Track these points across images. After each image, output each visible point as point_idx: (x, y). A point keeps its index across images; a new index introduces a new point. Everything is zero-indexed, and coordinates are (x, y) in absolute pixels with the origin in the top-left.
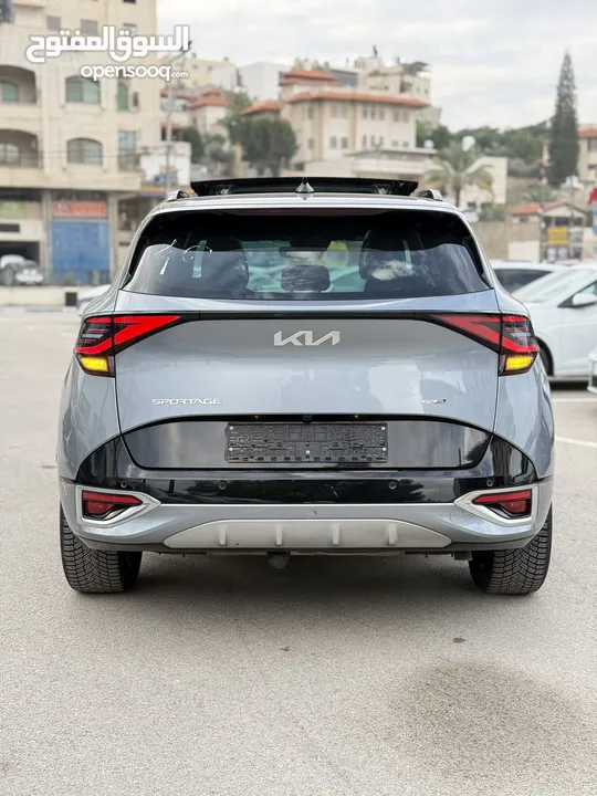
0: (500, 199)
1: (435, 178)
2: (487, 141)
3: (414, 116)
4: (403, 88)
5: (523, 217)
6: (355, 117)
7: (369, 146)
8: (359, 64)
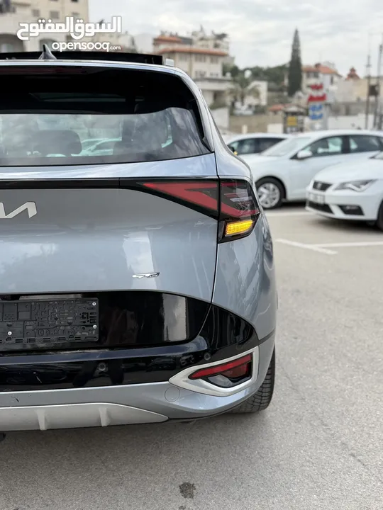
0: (264, 102)
1: (232, 92)
2: (258, 73)
3: (221, 60)
4: (216, 46)
5: (275, 112)
6: (191, 61)
7: (199, 77)
8: (194, 34)
